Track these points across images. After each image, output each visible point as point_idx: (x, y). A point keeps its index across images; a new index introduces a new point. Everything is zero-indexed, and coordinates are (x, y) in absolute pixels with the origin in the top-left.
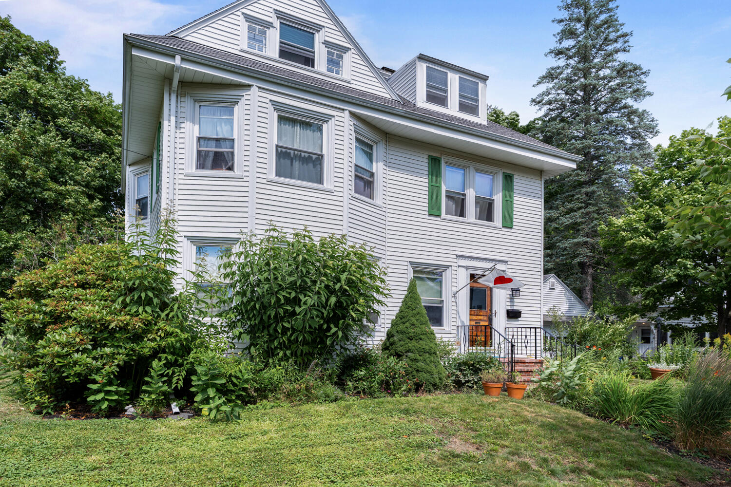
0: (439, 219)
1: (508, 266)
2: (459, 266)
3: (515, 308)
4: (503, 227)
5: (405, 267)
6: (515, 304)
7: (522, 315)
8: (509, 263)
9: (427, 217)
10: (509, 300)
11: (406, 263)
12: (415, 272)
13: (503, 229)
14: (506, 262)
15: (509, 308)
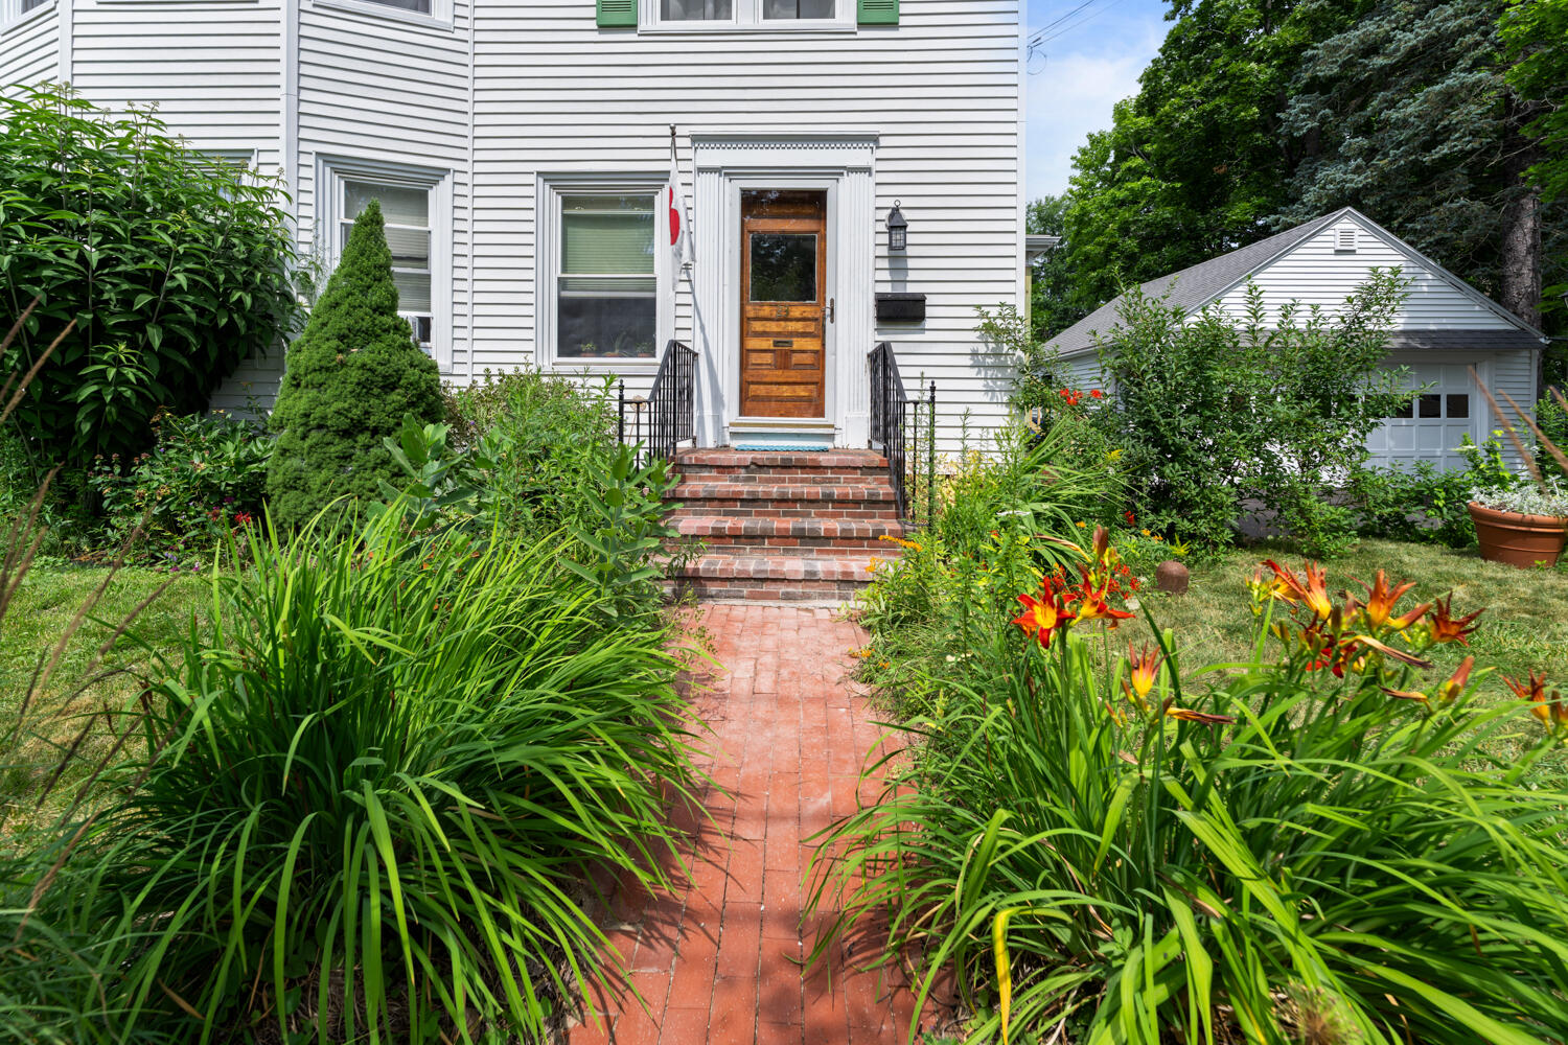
0: (633, 36)
1: (881, 153)
2: (701, 170)
3: (911, 289)
4: (862, 25)
5: (531, 191)
6: (912, 275)
7: (929, 311)
8: (883, 141)
9: (596, 36)
10: (885, 264)
11: (532, 179)
12: (567, 202)
13: (862, 34)
14: (874, 139)
15: (887, 289)
